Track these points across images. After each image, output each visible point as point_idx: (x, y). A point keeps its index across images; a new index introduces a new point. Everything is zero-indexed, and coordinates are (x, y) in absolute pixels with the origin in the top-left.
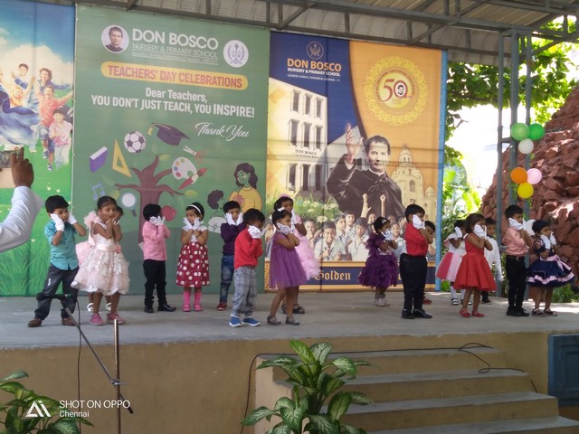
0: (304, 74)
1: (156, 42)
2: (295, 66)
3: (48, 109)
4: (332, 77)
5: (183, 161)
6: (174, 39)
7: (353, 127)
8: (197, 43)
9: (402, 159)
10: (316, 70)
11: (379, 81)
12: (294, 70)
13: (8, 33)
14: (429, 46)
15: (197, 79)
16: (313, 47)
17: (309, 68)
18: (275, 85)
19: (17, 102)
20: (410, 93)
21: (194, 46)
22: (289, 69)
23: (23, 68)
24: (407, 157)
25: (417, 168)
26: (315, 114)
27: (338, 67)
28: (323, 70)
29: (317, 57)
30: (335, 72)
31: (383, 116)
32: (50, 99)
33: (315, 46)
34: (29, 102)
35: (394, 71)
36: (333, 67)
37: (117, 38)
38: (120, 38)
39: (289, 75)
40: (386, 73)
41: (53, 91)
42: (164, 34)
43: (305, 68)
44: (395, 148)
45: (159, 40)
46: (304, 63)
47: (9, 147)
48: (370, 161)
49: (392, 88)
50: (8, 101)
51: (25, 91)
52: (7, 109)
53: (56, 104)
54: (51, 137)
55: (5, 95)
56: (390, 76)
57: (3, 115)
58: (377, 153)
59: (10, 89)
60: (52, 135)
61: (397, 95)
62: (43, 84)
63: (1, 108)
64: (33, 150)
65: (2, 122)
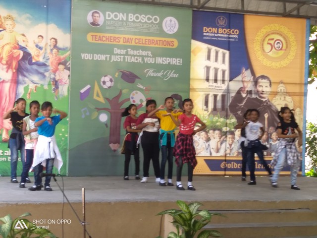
0: (214, 37)
1: (121, 19)
2: (208, 32)
3: (55, 62)
4: (232, 38)
5: (137, 93)
6: (132, 17)
7: (246, 70)
8: (146, 20)
9: (279, 90)
10: (222, 33)
11: (264, 40)
12: (208, 34)
13: (31, 17)
14: (298, 16)
15: (146, 42)
16: (220, 19)
17: (218, 33)
18: (196, 44)
19: (37, 59)
20: (284, 47)
21: (144, 21)
22: (205, 34)
23: (40, 38)
24: (282, 88)
25: (290, 95)
26: (222, 62)
27: (236, 32)
28: (226, 34)
29: (222, 25)
30: (235, 34)
31: (266, 62)
32: (56, 56)
33: (222, 18)
34: (44, 58)
35: (273, 33)
36: (233, 32)
37: (97, 18)
38: (98, 18)
39: (205, 38)
40: (269, 35)
41: (58, 52)
42: (125, 14)
43: (215, 33)
44: (275, 83)
45: (122, 18)
46: (215, 30)
47: (32, 86)
48: (258, 91)
49: (273, 44)
50: (31, 58)
51: (42, 52)
52: (31, 63)
53: (60, 59)
54: (57, 79)
55: (29, 54)
56: (271, 37)
57: (28, 66)
58: (262, 86)
59: (32, 51)
60: (57, 78)
61: (276, 49)
62: (52, 47)
63: (27, 62)
64: (46, 87)
65: (27, 71)
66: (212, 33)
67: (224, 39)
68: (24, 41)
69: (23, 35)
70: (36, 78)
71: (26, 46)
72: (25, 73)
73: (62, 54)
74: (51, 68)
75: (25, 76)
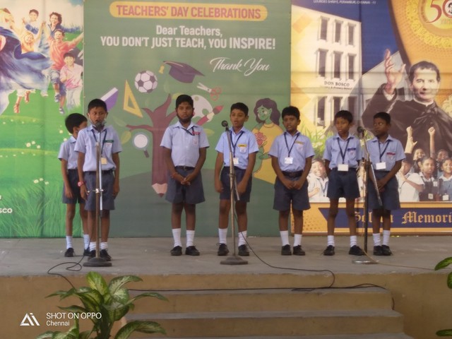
3: (59, 53)
5: (197, 99)
15: (210, 12)
18: (299, 13)
19: (28, 47)
23: (33, 13)
26: (347, 42)
31: (430, 39)
32: (60, 43)
34: (40, 47)
39: (316, 1)
41: (63, 35)
47: (21, 93)
48: (415, 90)
49: (442, 7)
50: (20, 47)
51: (36, 36)
52: (19, 55)
53: (66, 48)
54: (62, 80)
55: (16, 41)
57: (15, 61)
58: (423, 81)
59: (21, 35)
60: (63, 78)
61: (447, 15)
62: (53, 28)
63: (13, 54)
64: (45, 94)
65: (14, 68)
67: (351, 2)
68: (7, 20)
69: (6, 10)
70: (27, 79)
71: (11, 27)
72: (9, 71)
73: (71, 40)
74: (52, 62)
75: (10, 77)
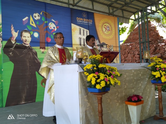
0: (82, 23)
2: (79, 20)
7: (97, 40)
10: (85, 21)
26: (86, 35)
30: (91, 22)
35: (106, 23)
46: (82, 19)
56: (105, 24)
61: (107, 30)
66: (81, 21)
67: (86, 24)
